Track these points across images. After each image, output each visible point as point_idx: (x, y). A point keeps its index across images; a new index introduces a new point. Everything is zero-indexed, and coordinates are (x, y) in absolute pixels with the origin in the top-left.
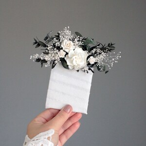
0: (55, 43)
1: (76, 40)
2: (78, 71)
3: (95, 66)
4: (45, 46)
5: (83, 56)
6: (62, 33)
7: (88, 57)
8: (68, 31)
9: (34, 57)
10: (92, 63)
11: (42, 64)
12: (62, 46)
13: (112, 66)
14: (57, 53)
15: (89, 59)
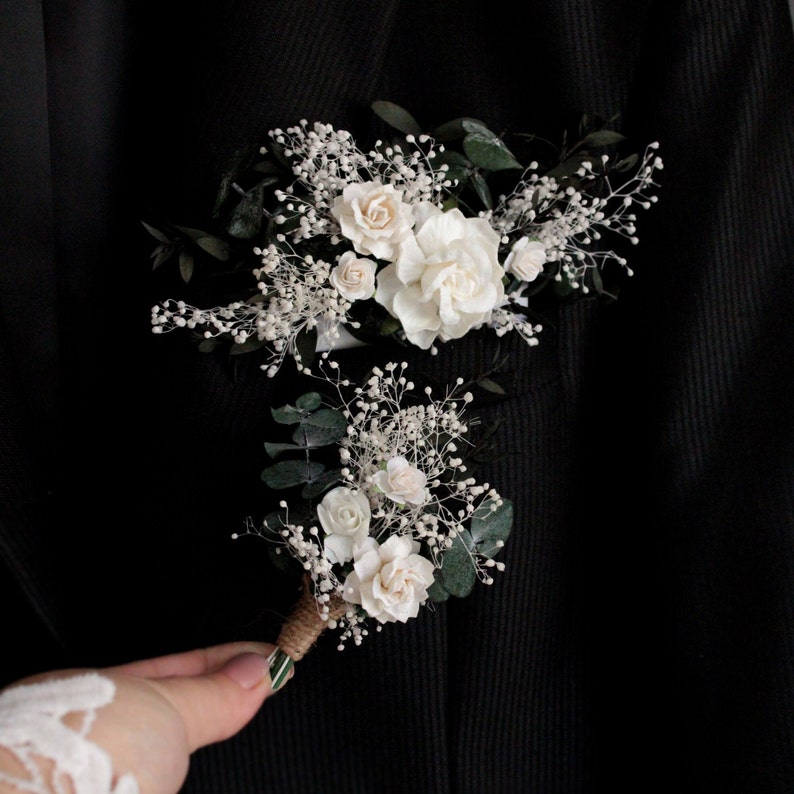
13: (635, 241)
14: (327, 285)
15: (511, 255)
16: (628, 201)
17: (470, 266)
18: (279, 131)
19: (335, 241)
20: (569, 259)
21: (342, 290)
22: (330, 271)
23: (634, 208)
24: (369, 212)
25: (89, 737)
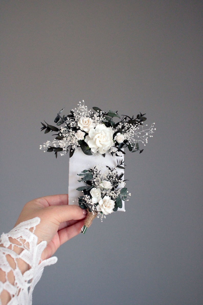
0: (70, 124)
1: (95, 115)
2: (104, 155)
3: (125, 145)
4: (57, 130)
5: (108, 134)
6: (76, 110)
7: (115, 135)
8: (83, 107)
9: (44, 146)
10: (121, 141)
11: (56, 153)
12: (79, 125)
13: (147, 142)
14: (74, 135)
15: (116, 136)
16: (147, 134)
17: (104, 134)
18: (72, 110)
19: (77, 128)
20: (130, 140)
21: (77, 137)
22: (75, 133)
23: (148, 136)
24: (84, 121)
25: (34, 234)
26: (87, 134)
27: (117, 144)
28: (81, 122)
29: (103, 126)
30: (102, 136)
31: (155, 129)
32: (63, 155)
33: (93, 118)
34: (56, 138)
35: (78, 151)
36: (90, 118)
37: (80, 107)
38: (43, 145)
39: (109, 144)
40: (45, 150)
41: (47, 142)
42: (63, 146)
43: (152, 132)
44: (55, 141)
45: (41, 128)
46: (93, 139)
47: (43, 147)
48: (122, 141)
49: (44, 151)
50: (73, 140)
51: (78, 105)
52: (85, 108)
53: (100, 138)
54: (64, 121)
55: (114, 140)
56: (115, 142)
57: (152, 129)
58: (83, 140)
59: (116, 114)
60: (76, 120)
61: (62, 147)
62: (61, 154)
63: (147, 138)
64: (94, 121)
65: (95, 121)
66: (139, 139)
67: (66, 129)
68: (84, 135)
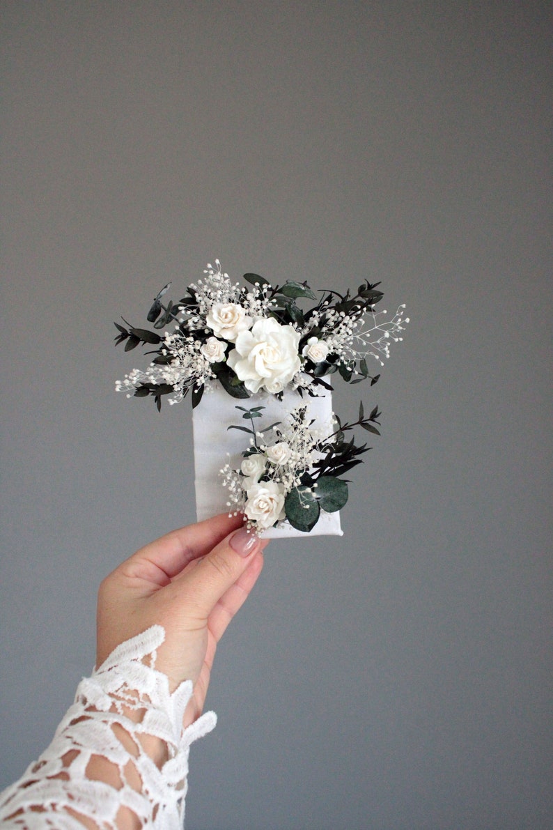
0: (186, 322)
1: (249, 296)
2: (279, 396)
3: (332, 368)
4: (156, 339)
5: (284, 343)
6: (201, 286)
7: (303, 342)
8: (218, 276)
9: (127, 382)
10: (319, 358)
11: (158, 399)
12: (210, 324)
13: (388, 356)
14: (199, 352)
15: (306, 346)
16: (387, 335)
17: (275, 345)
18: (192, 285)
19: (207, 332)
20: (344, 353)
21: (207, 357)
22: (201, 345)
23: (390, 340)
24: (221, 314)
26: (231, 346)
27: (310, 366)
28: (215, 315)
29: (272, 323)
30: (271, 348)
31: (408, 320)
32: (176, 401)
33: (245, 303)
34: (156, 361)
35: (212, 389)
36: (238, 303)
37: (211, 277)
38: (122, 379)
39: (289, 368)
40: (129, 392)
41: (132, 371)
42: (173, 379)
43: (400, 328)
44: (152, 370)
45: (116, 339)
46: (246, 357)
47: (123, 384)
48: (323, 357)
49: (128, 396)
50: (197, 363)
51: (205, 272)
52: (222, 279)
53: (264, 354)
54: (173, 315)
55: (303, 356)
56: (306, 362)
57: (400, 320)
58: (222, 362)
59: (303, 288)
60: (202, 312)
61: (172, 384)
62: (170, 400)
63: (389, 344)
64: (247, 311)
65: (252, 310)
66: (368, 348)
67: (178, 336)
68: (225, 349)
